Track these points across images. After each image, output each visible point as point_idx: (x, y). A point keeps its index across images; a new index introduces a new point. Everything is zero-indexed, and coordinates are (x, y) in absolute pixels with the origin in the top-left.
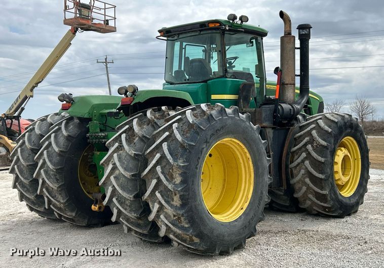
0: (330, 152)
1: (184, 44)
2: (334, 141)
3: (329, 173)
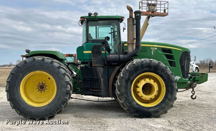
0: (125, 80)
1: (97, 27)
2: (129, 74)
3: (124, 91)
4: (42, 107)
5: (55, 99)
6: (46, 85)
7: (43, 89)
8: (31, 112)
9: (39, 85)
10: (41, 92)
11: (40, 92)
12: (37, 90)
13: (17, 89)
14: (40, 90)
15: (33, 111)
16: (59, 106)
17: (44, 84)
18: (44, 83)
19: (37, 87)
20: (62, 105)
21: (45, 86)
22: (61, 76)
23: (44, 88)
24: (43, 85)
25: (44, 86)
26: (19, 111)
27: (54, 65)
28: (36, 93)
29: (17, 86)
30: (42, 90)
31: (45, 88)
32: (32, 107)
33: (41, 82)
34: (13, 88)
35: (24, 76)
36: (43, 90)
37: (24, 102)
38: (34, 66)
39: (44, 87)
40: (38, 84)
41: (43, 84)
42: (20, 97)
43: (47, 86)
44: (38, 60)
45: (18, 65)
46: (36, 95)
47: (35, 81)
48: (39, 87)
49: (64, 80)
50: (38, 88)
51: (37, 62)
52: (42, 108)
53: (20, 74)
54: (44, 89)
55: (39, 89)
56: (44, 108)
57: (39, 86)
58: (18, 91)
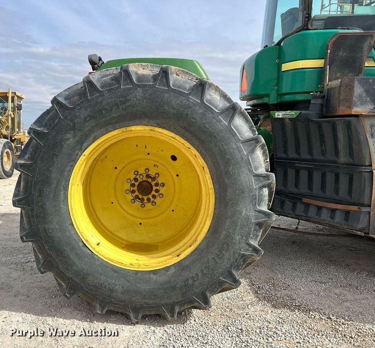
4: (154, 272)
5: (208, 246)
6: (160, 180)
7: (150, 196)
8: (112, 291)
9: (136, 180)
10: (143, 205)
11: (138, 204)
12: (130, 197)
13: (56, 197)
14: (140, 196)
15: (119, 286)
16: (222, 274)
17: (154, 179)
18: (152, 173)
19: (128, 186)
20: (234, 272)
21: (157, 185)
22: (240, 151)
23: (153, 193)
24: (150, 180)
25: (153, 183)
26: (64, 283)
27: (210, 102)
28: (125, 207)
29: (55, 182)
30: (145, 198)
31: (157, 191)
32: (115, 271)
33: (142, 171)
34: (41, 191)
35: (85, 145)
36: (149, 200)
37: (85, 249)
38: (123, 103)
39: (155, 188)
40: (132, 176)
41: (148, 176)
42: (70, 227)
43: (163, 185)
44: (141, 78)
45: (61, 99)
46: (126, 215)
47: (123, 165)
48: (135, 188)
49: (250, 171)
50: (133, 192)
51: (139, 86)
52: (152, 276)
53: (69, 136)
54: (154, 196)
55: (137, 193)
56: (162, 279)
57: (137, 184)
58: (62, 206)
